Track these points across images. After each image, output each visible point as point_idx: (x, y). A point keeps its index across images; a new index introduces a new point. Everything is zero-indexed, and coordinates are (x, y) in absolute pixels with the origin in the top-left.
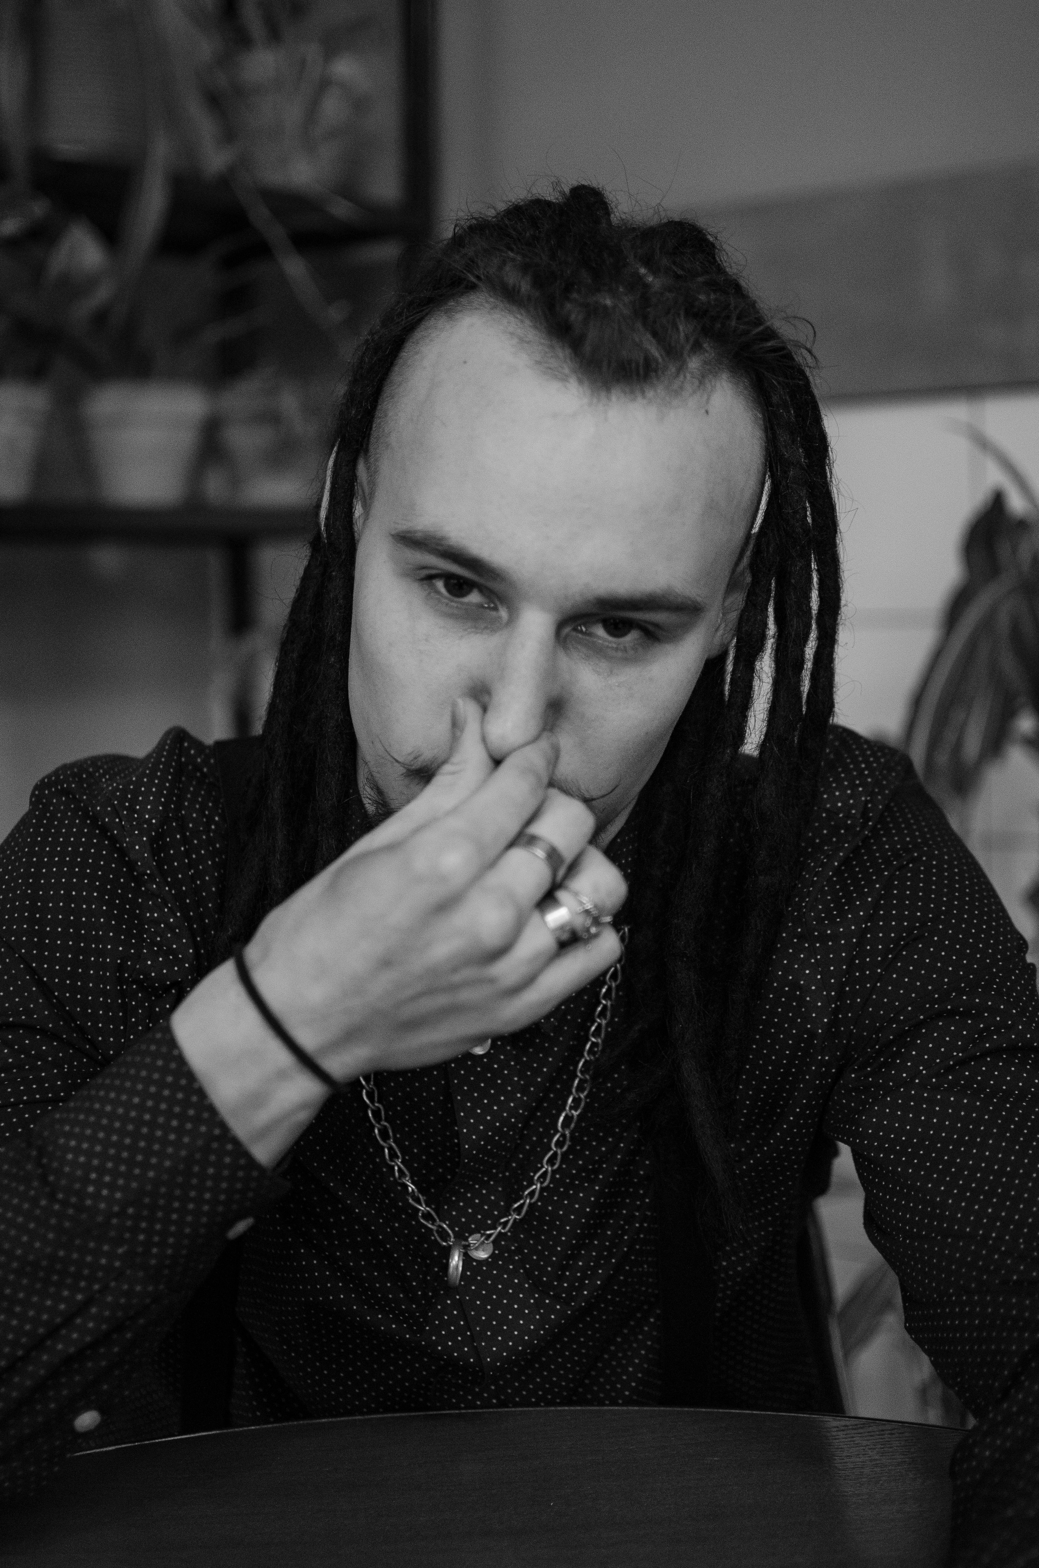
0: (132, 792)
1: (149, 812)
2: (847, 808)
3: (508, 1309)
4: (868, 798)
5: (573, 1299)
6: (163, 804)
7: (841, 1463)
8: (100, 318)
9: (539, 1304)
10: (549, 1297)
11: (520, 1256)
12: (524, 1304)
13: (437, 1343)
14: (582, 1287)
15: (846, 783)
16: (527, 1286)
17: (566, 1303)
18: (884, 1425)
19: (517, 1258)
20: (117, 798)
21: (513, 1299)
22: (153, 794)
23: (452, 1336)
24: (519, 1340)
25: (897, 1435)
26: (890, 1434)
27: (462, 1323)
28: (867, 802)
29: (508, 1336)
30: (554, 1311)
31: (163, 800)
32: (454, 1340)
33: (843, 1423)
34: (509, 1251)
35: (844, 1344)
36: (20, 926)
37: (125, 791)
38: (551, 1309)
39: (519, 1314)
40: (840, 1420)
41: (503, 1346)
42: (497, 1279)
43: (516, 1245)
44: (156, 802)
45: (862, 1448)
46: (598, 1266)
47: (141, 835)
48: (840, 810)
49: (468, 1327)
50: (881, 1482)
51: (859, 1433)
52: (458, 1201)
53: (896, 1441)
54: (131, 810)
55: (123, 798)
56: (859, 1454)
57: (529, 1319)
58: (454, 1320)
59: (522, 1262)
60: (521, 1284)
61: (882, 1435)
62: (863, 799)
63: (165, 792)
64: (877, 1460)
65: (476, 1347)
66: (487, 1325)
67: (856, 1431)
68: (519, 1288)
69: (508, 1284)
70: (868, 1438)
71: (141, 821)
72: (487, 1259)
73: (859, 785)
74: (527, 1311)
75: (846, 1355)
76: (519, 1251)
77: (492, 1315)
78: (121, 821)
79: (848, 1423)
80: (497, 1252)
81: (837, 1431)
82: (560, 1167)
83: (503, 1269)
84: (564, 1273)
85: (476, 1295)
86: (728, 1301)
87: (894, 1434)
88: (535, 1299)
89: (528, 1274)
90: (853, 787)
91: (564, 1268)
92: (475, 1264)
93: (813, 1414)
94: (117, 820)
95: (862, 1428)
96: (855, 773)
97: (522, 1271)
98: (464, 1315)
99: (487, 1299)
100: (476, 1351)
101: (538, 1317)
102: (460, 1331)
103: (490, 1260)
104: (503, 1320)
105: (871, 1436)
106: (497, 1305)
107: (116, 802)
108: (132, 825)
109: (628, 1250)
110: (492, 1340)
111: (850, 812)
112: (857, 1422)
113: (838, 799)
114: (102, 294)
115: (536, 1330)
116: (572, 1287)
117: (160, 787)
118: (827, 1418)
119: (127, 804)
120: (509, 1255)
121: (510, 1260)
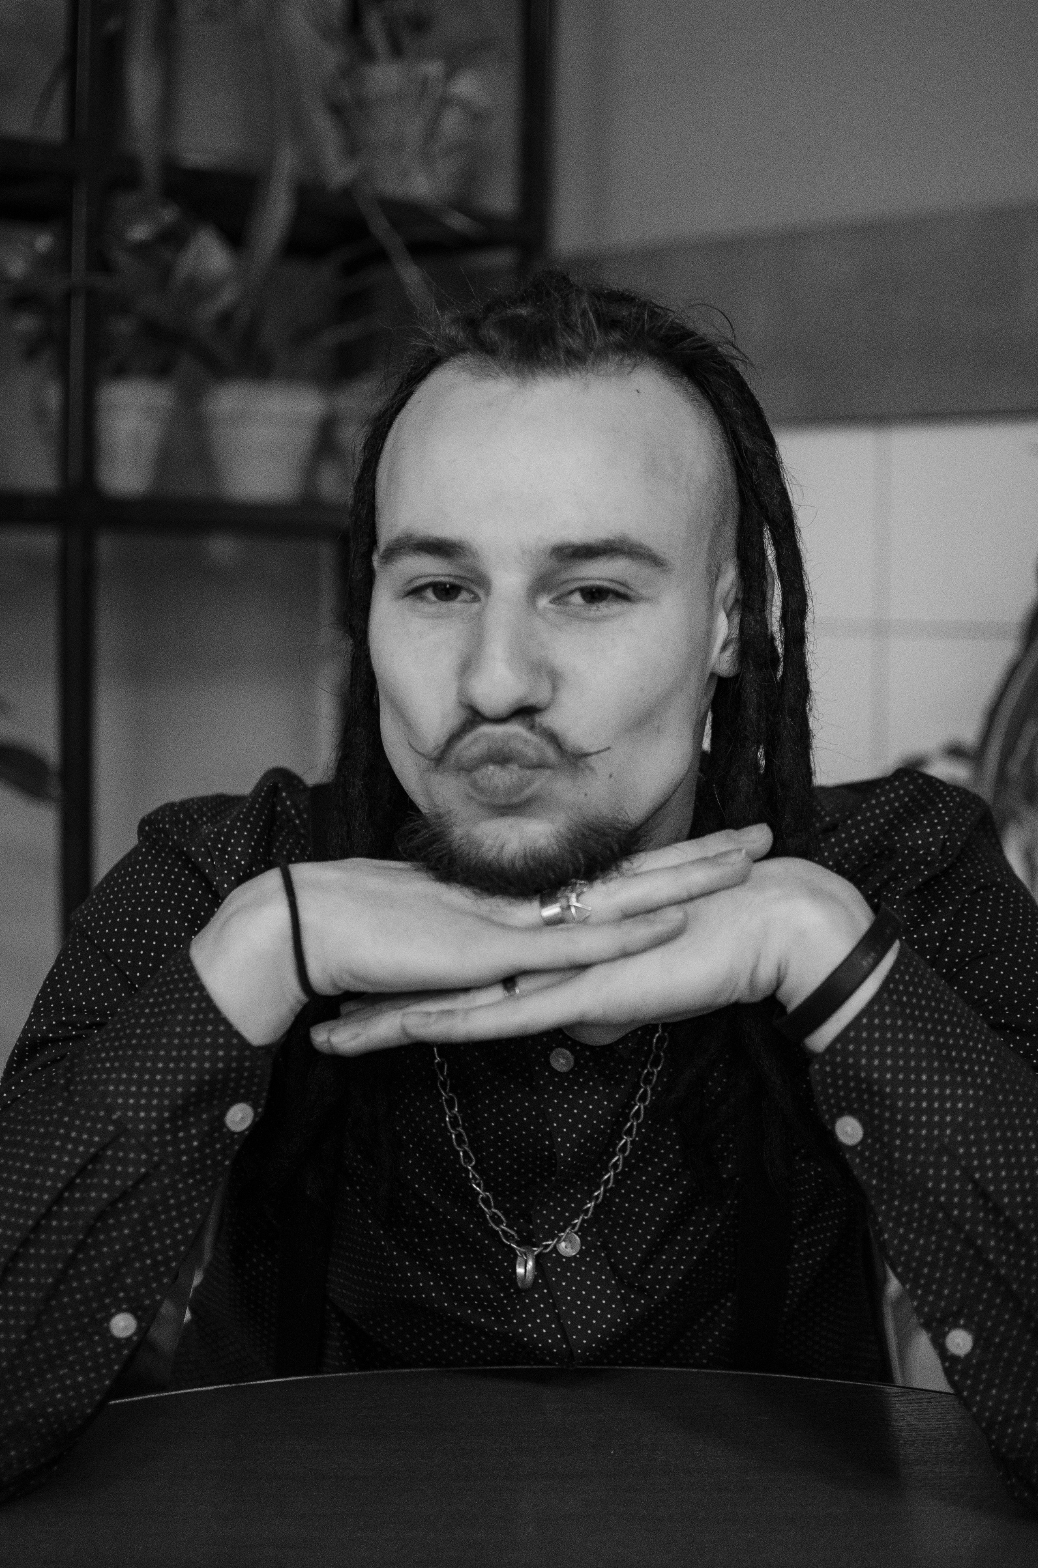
0: (225, 835)
1: (239, 854)
2: (927, 846)
4: (946, 836)
5: (657, 1293)
6: (253, 848)
8: (225, 320)
9: (625, 1298)
11: (605, 1252)
12: (611, 1299)
13: (522, 1335)
14: (665, 1281)
15: (925, 822)
16: (613, 1282)
17: (649, 1296)
18: (922, 1394)
19: (602, 1254)
20: (211, 840)
21: (601, 1294)
22: (244, 837)
23: (537, 1328)
28: (945, 841)
30: (640, 1305)
31: (253, 843)
32: (540, 1333)
34: (595, 1247)
36: (118, 940)
37: (219, 833)
38: (635, 1303)
42: (585, 1276)
43: (601, 1241)
44: (246, 846)
45: (901, 1414)
46: (680, 1261)
47: (230, 874)
48: (920, 847)
50: (916, 1445)
53: (933, 1408)
54: (223, 851)
55: (217, 840)
59: (608, 1257)
60: (607, 1281)
62: (942, 837)
63: (255, 837)
68: (606, 1284)
69: (596, 1280)
70: (907, 1405)
71: (230, 862)
72: (575, 1256)
73: (937, 824)
74: (614, 1306)
76: (604, 1247)
77: (581, 1310)
78: (212, 861)
80: (584, 1249)
82: (623, 1169)
83: (591, 1266)
87: (930, 1402)
88: (621, 1294)
89: (614, 1270)
90: (933, 826)
91: (647, 1262)
92: (564, 1260)
94: (209, 860)
95: (902, 1396)
96: (933, 813)
97: (608, 1267)
99: (577, 1295)
101: (624, 1311)
103: (578, 1256)
105: (910, 1403)
106: (586, 1300)
107: (209, 844)
108: (222, 865)
111: (929, 849)
113: (919, 837)
114: (227, 297)
117: (251, 831)
119: (219, 846)
120: (596, 1252)
121: (596, 1257)
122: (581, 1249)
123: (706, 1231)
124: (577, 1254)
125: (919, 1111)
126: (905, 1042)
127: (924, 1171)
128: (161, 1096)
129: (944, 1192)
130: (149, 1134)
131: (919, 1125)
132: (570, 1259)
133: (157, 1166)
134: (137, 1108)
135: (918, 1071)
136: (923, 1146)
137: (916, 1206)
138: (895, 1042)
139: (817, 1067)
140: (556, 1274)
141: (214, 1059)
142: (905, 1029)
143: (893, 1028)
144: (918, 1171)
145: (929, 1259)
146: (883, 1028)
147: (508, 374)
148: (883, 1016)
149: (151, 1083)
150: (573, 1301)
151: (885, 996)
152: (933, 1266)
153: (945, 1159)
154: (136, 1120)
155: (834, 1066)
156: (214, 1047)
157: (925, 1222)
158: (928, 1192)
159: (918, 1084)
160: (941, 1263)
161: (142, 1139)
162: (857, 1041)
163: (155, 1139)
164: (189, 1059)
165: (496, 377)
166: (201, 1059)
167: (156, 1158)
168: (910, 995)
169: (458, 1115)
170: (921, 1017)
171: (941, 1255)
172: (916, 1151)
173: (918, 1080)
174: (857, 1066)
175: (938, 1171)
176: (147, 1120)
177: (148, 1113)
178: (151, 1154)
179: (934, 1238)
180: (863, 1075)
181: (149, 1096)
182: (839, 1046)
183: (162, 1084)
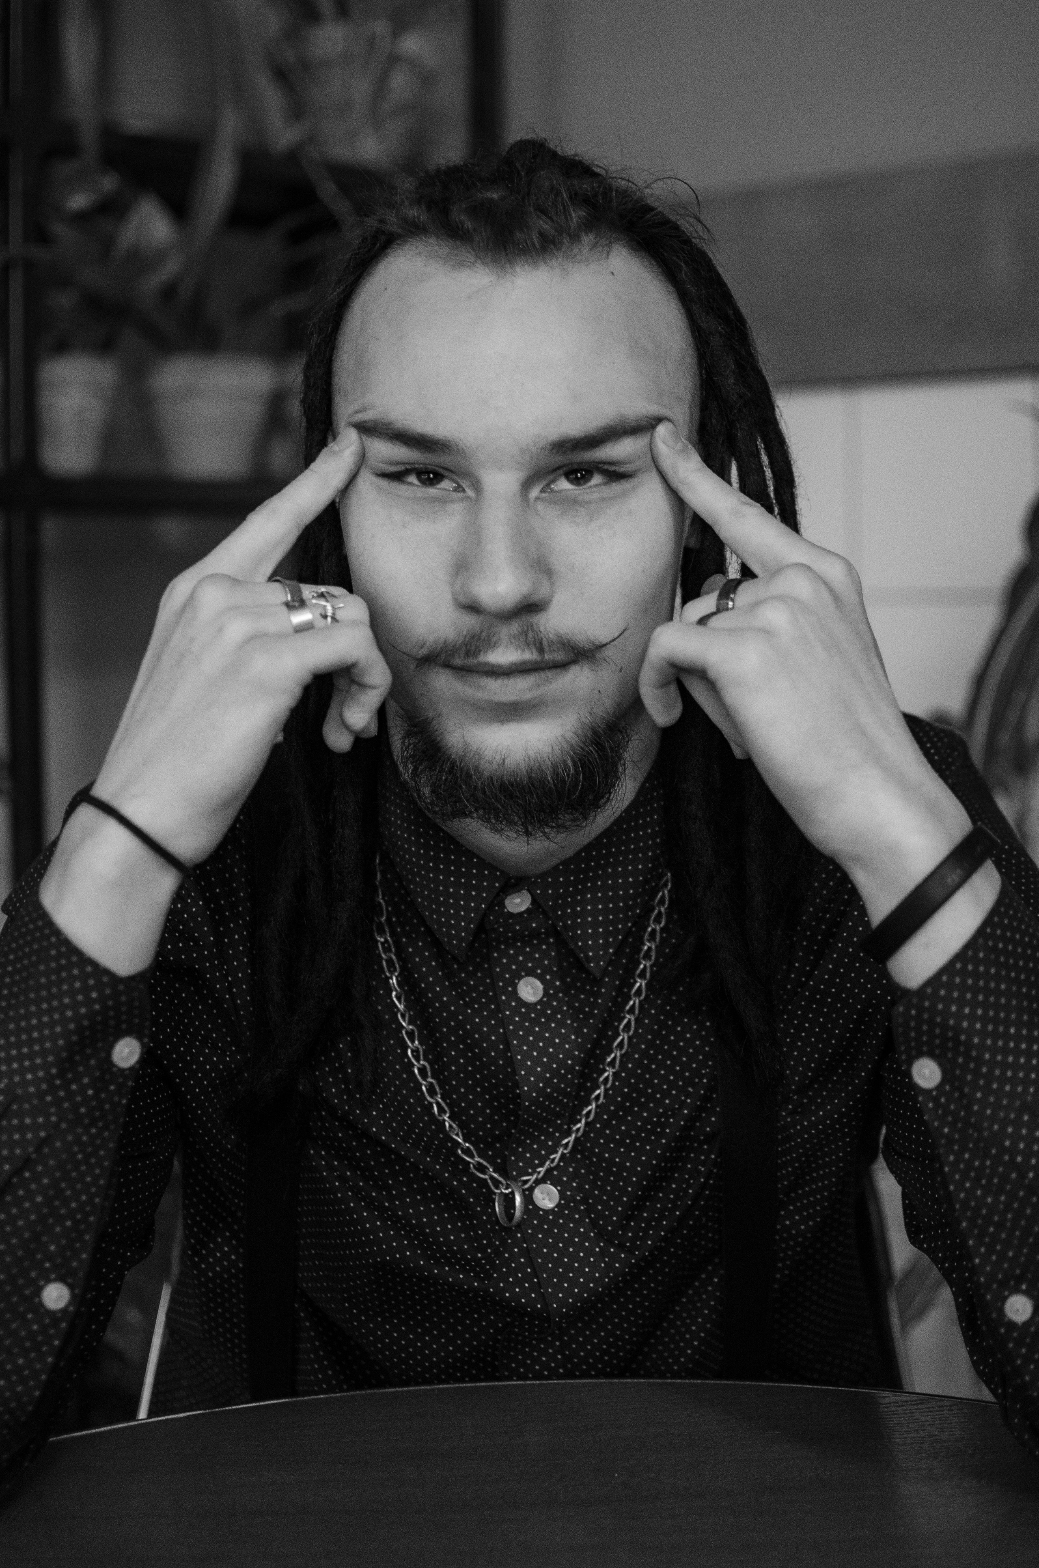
3: (574, 1257)
5: (637, 1248)
7: (900, 1438)
8: (170, 292)
9: (604, 1253)
10: (614, 1246)
11: (585, 1206)
12: (589, 1252)
13: (504, 1290)
14: (646, 1237)
16: (592, 1234)
17: (630, 1251)
19: (582, 1208)
21: (579, 1247)
23: (519, 1283)
24: (584, 1287)
25: (956, 1411)
26: (949, 1410)
27: (529, 1270)
29: (573, 1283)
30: (619, 1260)
32: (522, 1287)
33: (902, 1398)
34: (575, 1201)
35: (901, 1316)
38: (614, 1258)
39: (584, 1262)
40: (899, 1396)
41: (568, 1292)
42: (563, 1228)
43: (581, 1195)
45: (922, 1423)
46: (662, 1217)
49: (535, 1274)
51: (917, 1409)
52: (524, 1152)
53: (956, 1417)
56: (917, 1430)
57: (594, 1267)
58: (521, 1268)
59: (588, 1211)
60: (586, 1233)
61: (941, 1411)
64: (936, 1435)
65: (543, 1293)
66: (553, 1273)
67: (915, 1407)
68: (585, 1237)
69: (574, 1233)
70: (928, 1414)
72: (553, 1209)
74: (592, 1259)
75: (904, 1327)
76: (584, 1201)
77: (558, 1262)
79: (908, 1399)
80: (563, 1202)
81: (896, 1406)
83: (569, 1218)
84: (628, 1223)
85: (543, 1243)
86: (787, 1272)
87: (953, 1410)
88: (600, 1247)
89: (594, 1224)
91: (629, 1218)
92: (541, 1213)
93: (874, 1390)
97: (587, 1220)
98: (531, 1262)
99: (553, 1248)
100: (543, 1297)
101: (603, 1265)
102: (527, 1278)
103: (556, 1209)
104: (569, 1267)
106: (563, 1253)
109: (692, 1204)
110: (558, 1287)
112: (916, 1397)
114: (171, 267)
115: (601, 1278)
116: (636, 1237)
118: (886, 1394)
120: (575, 1205)
121: (576, 1210)
122: (559, 1202)
123: (689, 1186)
124: (556, 1206)
125: (1004, 1066)
126: (998, 993)
127: (1003, 1128)
128: (43, 1053)
129: (1020, 1152)
130: (41, 1095)
131: (1003, 1080)
132: (547, 1212)
133: (57, 1125)
134: (22, 1071)
135: (1007, 1023)
136: (1005, 1102)
137: (988, 1163)
138: (987, 991)
139: (901, 1009)
140: (533, 1227)
141: (89, 1002)
142: (998, 978)
143: (987, 976)
144: (996, 1127)
145: (996, 1218)
146: (976, 975)
147: (484, 264)
148: (977, 962)
149: (31, 1042)
150: (549, 1253)
151: (981, 941)
152: (1000, 1226)
153: (1026, 1118)
154: (25, 1083)
155: (921, 1009)
156: (86, 990)
157: (995, 1181)
158: (1005, 1150)
159: (1006, 1036)
160: (1008, 1224)
161: (35, 1102)
162: (950, 986)
163: (49, 1098)
164: (63, 1008)
165: (471, 266)
166: (75, 1006)
167: (54, 1119)
168: (1007, 942)
169: (420, 1047)
170: (1016, 966)
171: (1009, 1216)
172: (997, 1106)
173: (1006, 1034)
174: (946, 1013)
175: (1017, 1130)
176: (36, 1082)
177: (34, 1073)
178: (47, 1116)
179: (1003, 1198)
180: (951, 1022)
181: (31, 1056)
182: (929, 990)
183: (41, 1040)
